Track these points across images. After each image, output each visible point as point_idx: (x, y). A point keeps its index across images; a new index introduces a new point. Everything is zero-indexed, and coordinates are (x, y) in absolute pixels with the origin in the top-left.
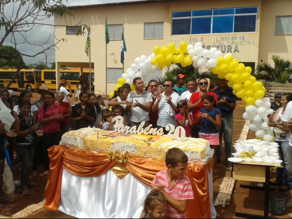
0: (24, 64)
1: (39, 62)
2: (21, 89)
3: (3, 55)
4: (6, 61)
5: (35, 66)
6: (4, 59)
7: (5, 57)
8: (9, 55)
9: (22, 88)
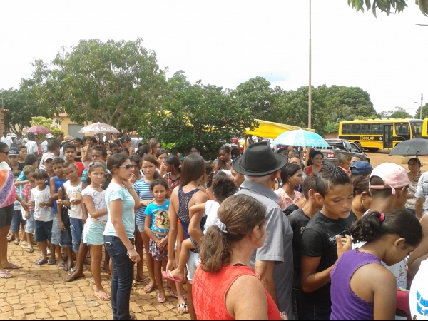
0: (375, 111)
1: (396, 108)
2: (386, 149)
3: (346, 100)
4: (350, 108)
5: (390, 114)
6: (346, 106)
7: (348, 103)
8: (353, 100)
9: (389, 147)
